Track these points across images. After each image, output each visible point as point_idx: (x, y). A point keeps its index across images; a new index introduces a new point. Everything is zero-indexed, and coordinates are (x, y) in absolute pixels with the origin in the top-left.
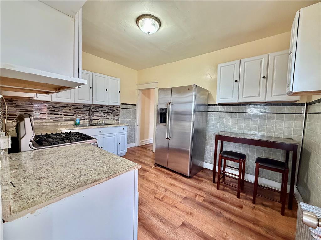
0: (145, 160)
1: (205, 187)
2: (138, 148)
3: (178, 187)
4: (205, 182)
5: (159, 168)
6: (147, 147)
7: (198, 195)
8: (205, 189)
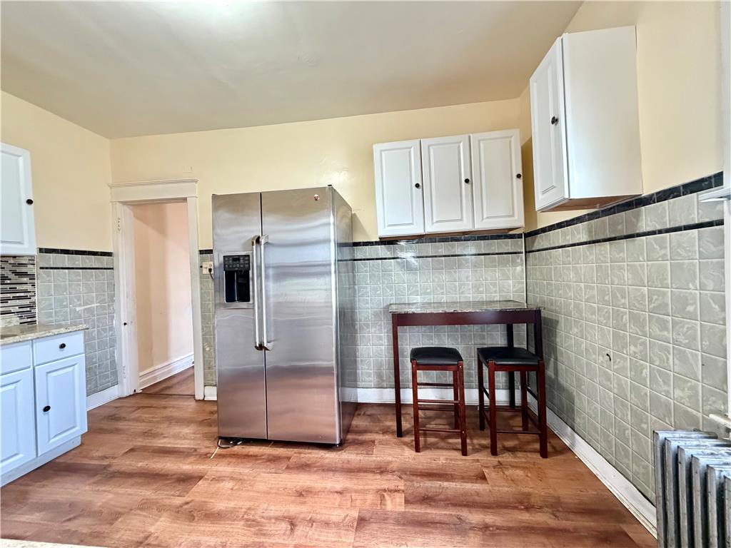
0: (176, 436)
1: (390, 459)
2: (133, 401)
3: (323, 491)
4: (381, 443)
5: (236, 448)
6: (169, 388)
7: (385, 491)
8: (391, 466)
